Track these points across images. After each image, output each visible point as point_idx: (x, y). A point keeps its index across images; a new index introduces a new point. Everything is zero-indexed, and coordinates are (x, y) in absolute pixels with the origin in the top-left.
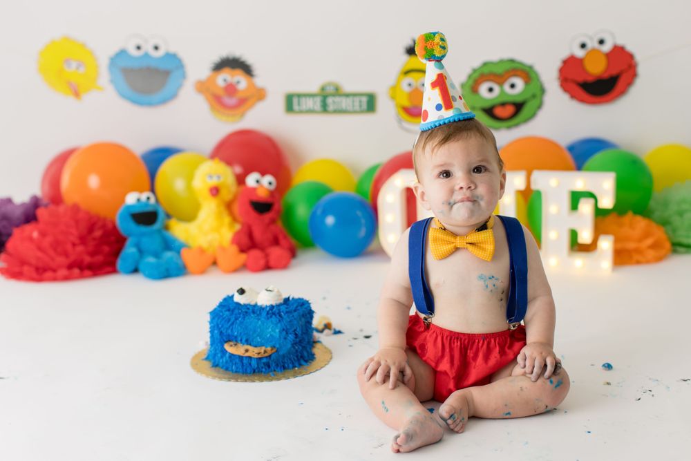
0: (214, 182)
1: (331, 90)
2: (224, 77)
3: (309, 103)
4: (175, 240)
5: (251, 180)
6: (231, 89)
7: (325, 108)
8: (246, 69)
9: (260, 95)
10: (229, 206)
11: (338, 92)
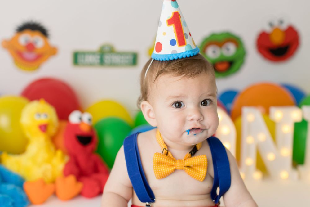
0: (43, 120)
1: (107, 49)
2: (25, 38)
3: (90, 59)
4: (10, 173)
5: (74, 118)
6: (30, 47)
7: (102, 63)
8: (43, 32)
9: (53, 51)
10: (53, 139)
11: (112, 51)
